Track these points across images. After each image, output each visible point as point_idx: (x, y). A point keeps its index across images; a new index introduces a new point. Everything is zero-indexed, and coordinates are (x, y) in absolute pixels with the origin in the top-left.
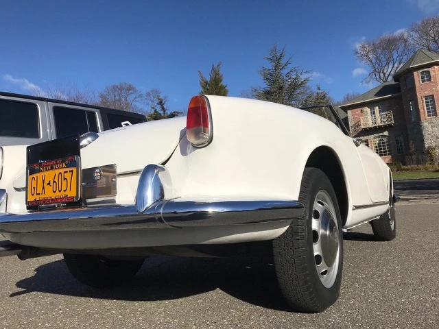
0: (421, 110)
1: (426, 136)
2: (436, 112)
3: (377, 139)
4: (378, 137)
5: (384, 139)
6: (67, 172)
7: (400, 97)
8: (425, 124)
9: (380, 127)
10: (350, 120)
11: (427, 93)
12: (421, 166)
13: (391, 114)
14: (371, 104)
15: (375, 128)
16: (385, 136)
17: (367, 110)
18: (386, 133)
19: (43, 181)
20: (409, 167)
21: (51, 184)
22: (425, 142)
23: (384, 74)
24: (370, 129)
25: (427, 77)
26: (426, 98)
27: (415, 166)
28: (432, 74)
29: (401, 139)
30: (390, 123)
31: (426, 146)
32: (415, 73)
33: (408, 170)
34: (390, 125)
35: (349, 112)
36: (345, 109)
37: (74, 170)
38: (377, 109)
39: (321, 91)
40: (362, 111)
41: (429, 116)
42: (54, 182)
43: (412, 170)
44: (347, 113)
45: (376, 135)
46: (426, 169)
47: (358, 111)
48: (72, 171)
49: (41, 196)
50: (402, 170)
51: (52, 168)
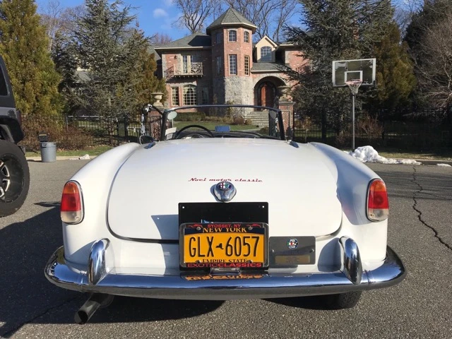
0: (226, 67)
1: (227, 92)
2: (237, 71)
3: (187, 88)
4: (188, 86)
5: (192, 88)
6: (249, 237)
7: (209, 51)
8: (227, 80)
9: (191, 76)
10: (163, 65)
11: (232, 52)
12: (221, 118)
13: (200, 65)
14: (184, 52)
15: (186, 76)
16: (194, 86)
17: (180, 56)
18: (195, 83)
19: (210, 244)
20: (212, 118)
21: (224, 247)
22: (226, 97)
23: (193, 21)
24: (182, 76)
25: (234, 37)
26: (231, 55)
27: (216, 118)
28: (238, 35)
29: (206, 90)
30: (199, 74)
31: (226, 100)
32: (225, 31)
33: (209, 120)
34: (199, 76)
35: (163, 56)
36: (160, 52)
37: (261, 237)
38: (189, 57)
39: (139, 29)
40: (175, 57)
41: (231, 73)
42: (228, 245)
43: (213, 120)
44: (161, 57)
45: (186, 84)
46: (224, 121)
47: (172, 56)
48: (258, 238)
49: (206, 258)
50: (206, 120)
51: (224, 230)
